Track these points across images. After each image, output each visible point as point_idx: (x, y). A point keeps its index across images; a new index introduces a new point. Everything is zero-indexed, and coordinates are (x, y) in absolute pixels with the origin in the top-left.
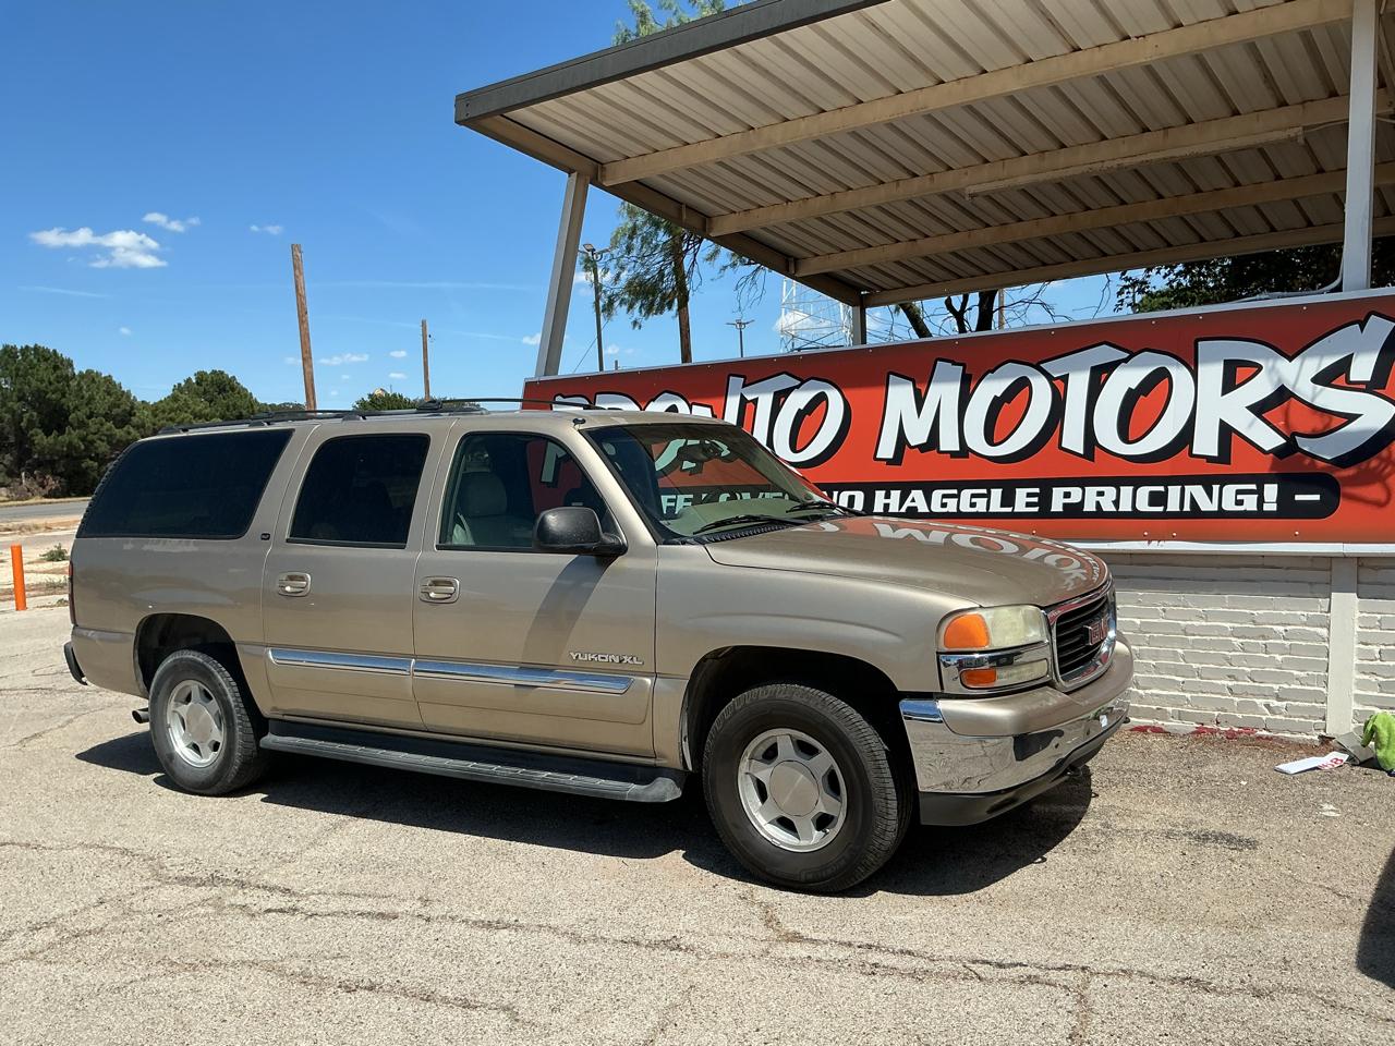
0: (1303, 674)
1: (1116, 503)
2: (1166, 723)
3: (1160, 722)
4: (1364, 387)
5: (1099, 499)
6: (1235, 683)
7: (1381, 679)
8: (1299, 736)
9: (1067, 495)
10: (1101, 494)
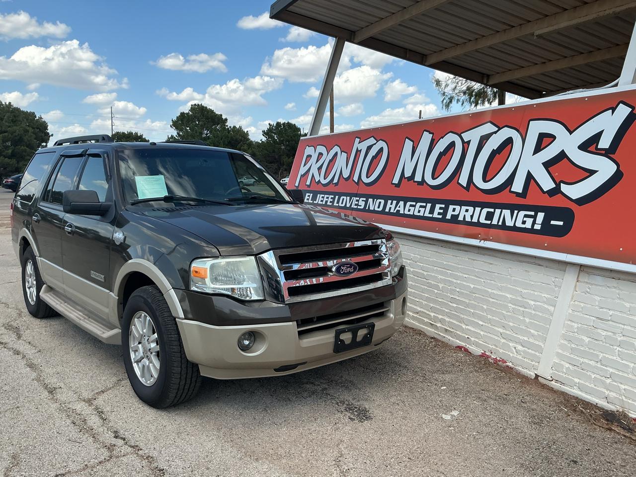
0: (536, 333)
1: (472, 217)
2: (470, 347)
3: (468, 346)
4: (604, 152)
5: (466, 213)
6: (504, 331)
7: (573, 346)
8: (525, 370)
9: (454, 210)
10: (467, 211)
